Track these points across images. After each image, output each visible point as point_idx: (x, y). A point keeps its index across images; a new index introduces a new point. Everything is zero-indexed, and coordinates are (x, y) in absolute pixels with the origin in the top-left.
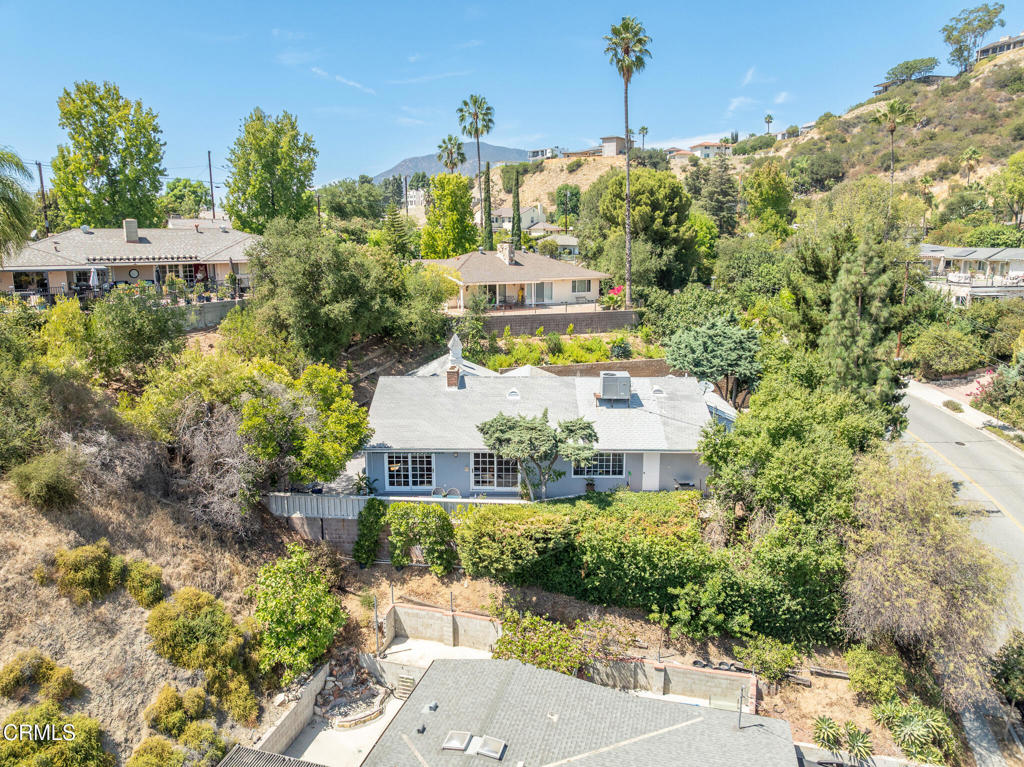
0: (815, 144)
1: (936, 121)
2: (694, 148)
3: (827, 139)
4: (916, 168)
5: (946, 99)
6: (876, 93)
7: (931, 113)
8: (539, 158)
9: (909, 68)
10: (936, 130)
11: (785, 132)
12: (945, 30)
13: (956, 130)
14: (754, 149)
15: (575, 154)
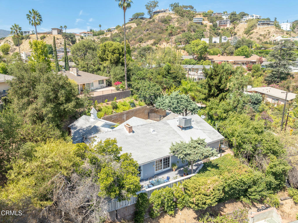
0: (118, 34)
1: (149, 30)
2: (81, 33)
3: (120, 33)
4: (148, 42)
5: (150, 24)
6: (129, 21)
7: (148, 27)
8: (27, 34)
9: (138, 15)
10: (150, 32)
11: (107, 30)
12: (146, 6)
13: (155, 32)
14: (99, 35)
15: (41, 33)
